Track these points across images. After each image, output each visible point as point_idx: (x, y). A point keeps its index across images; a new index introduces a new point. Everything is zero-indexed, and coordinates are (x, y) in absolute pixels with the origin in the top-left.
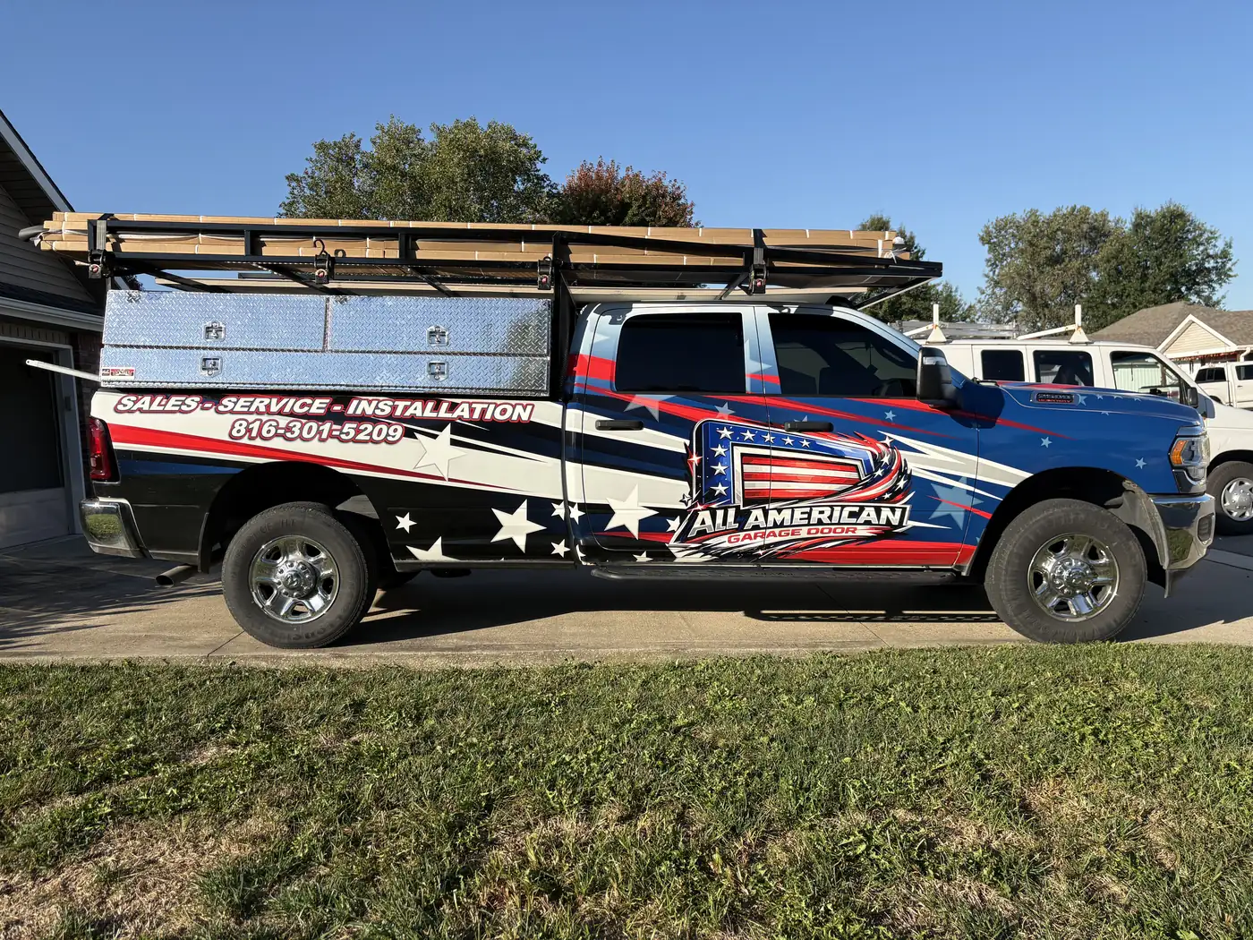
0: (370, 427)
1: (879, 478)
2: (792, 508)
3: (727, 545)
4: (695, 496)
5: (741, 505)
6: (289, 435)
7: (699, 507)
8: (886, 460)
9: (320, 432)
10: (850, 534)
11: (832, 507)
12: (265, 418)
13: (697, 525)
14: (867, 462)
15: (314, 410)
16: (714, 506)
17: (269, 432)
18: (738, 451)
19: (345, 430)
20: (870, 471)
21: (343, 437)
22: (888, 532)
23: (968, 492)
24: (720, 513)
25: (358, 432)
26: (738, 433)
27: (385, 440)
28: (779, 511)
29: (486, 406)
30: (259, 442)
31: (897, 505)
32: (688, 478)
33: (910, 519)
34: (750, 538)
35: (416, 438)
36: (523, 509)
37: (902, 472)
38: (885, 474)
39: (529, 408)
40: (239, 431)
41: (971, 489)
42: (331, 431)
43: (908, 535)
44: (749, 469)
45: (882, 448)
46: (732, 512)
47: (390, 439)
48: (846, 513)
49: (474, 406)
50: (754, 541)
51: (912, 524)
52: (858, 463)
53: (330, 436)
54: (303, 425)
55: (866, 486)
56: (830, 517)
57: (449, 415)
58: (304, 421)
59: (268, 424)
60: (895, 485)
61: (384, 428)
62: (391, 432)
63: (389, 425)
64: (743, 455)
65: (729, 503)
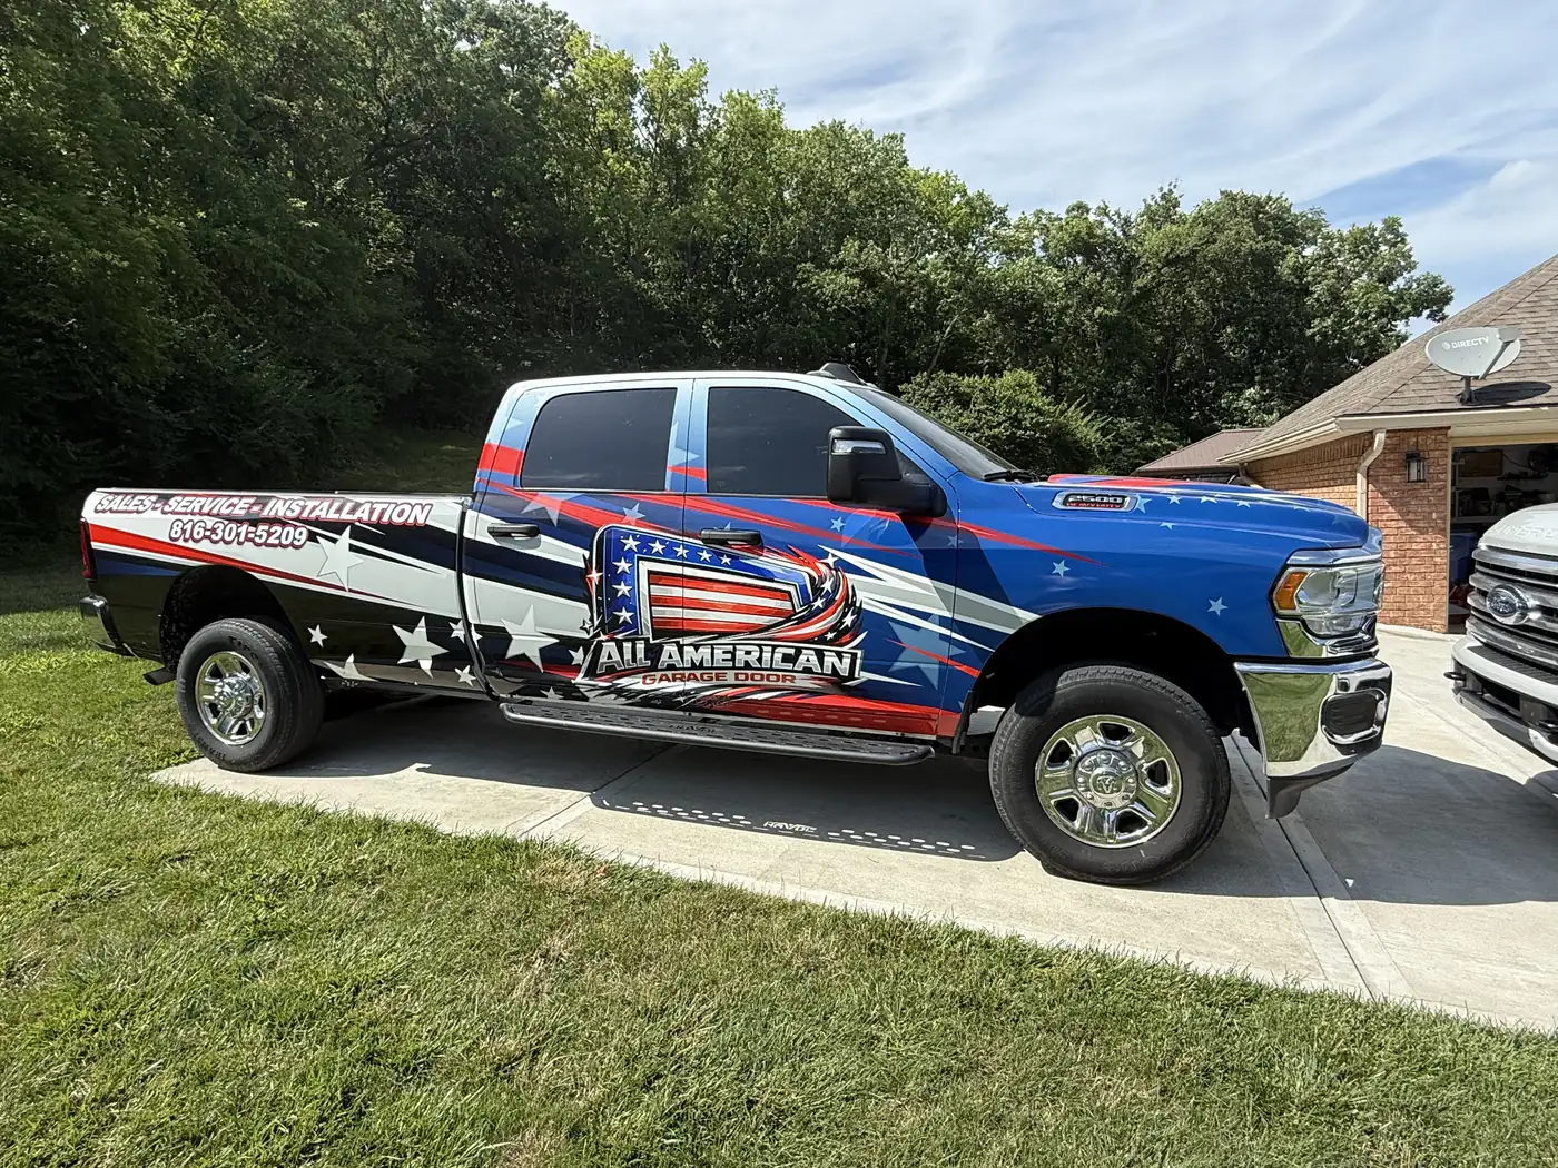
0: (279, 529)
1: (819, 611)
2: (712, 645)
3: (642, 686)
4: (596, 622)
5: (651, 636)
6: (214, 537)
7: (603, 637)
8: (827, 586)
9: (238, 535)
10: (788, 683)
11: (760, 646)
12: (196, 518)
13: (603, 659)
14: (803, 588)
15: (237, 511)
16: (619, 637)
17: (198, 533)
18: (645, 567)
19: (258, 533)
20: (807, 602)
21: (257, 540)
23: (943, 637)
24: (627, 646)
25: (270, 534)
26: (645, 542)
27: (292, 545)
28: (697, 647)
29: (385, 506)
30: (190, 544)
31: (845, 649)
32: (588, 601)
33: (863, 668)
34: (667, 680)
35: (318, 542)
36: (421, 629)
37: (850, 604)
38: (827, 605)
39: (428, 508)
40: (176, 532)
41: (947, 632)
42: (247, 533)
43: (865, 691)
44: (658, 591)
45: (823, 569)
46: (640, 646)
47: (296, 543)
48: (778, 657)
49: (374, 506)
50: (672, 684)
51: (866, 676)
52: (792, 589)
53: (247, 539)
54: (225, 527)
55: (802, 621)
56: (760, 660)
57: (350, 517)
58: (226, 522)
59: (199, 524)
60: (841, 622)
61: (291, 530)
62: (297, 537)
63: (296, 527)
64: (650, 572)
65: (636, 633)
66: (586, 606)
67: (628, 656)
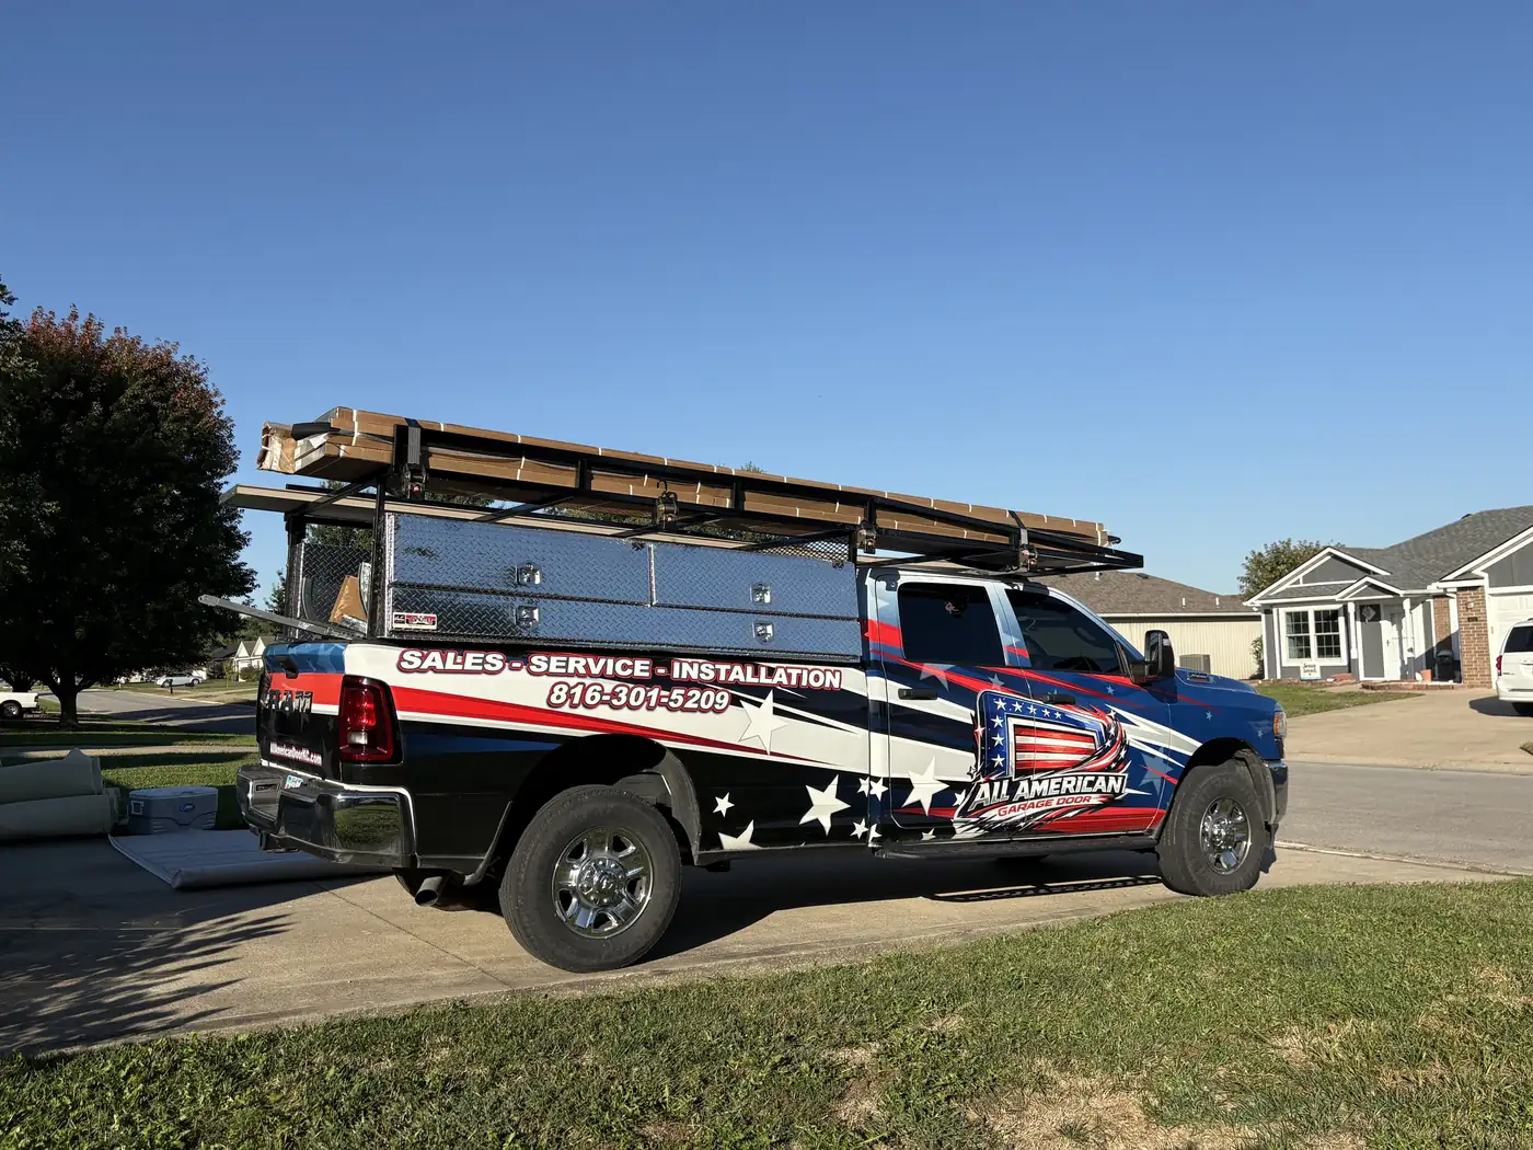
0: (697, 693)
1: (1109, 748)
2: (1049, 779)
3: (997, 818)
4: (979, 768)
5: (1013, 776)
6: (615, 702)
7: (982, 780)
8: (1112, 731)
9: (648, 699)
10: (1086, 803)
11: (1076, 776)
12: (588, 681)
13: (978, 798)
14: (1100, 733)
15: (637, 673)
16: (993, 778)
17: (593, 698)
18: (1012, 722)
19: (673, 697)
20: (1102, 743)
21: (672, 704)
22: (1111, 800)
23: (1165, 761)
24: (997, 785)
25: (686, 698)
26: (1009, 702)
27: (713, 709)
28: (1040, 781)
29: (800, 671)
30: (581, 711)
31: (1120, 774)
32: (974, 750)
33: (1127, 787)
34: (1015, 810)
35: (741, 706)
36: (833, 787)
37: (1124, 743)
38: (1113, 744)
39: (837, 674)
40: (558, 697)
41: (1166, 757)
42: (659, 697)
44: (1021, 740)
45: (1110, 720)
46: (1006, 783)
47: (717, 707)
48: (1085, 783)
49: (789, 671)
50: (1018, 813)
51: (1128, 791)
52: (1094, 734)
53: (659, 703)
54: (630, 691)
55: (1100, 756)
56: (1075, 787)
57: (769, 681)
58: (631, 686)
59: (595, 687)
60: (1119, 755)
61: (711, 694)
62: (719, 701)
63: (716, 692)
64: (1015, 726)
65: (1005, 774)
66: (973, 755)
67: (995, 793)
